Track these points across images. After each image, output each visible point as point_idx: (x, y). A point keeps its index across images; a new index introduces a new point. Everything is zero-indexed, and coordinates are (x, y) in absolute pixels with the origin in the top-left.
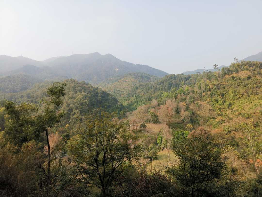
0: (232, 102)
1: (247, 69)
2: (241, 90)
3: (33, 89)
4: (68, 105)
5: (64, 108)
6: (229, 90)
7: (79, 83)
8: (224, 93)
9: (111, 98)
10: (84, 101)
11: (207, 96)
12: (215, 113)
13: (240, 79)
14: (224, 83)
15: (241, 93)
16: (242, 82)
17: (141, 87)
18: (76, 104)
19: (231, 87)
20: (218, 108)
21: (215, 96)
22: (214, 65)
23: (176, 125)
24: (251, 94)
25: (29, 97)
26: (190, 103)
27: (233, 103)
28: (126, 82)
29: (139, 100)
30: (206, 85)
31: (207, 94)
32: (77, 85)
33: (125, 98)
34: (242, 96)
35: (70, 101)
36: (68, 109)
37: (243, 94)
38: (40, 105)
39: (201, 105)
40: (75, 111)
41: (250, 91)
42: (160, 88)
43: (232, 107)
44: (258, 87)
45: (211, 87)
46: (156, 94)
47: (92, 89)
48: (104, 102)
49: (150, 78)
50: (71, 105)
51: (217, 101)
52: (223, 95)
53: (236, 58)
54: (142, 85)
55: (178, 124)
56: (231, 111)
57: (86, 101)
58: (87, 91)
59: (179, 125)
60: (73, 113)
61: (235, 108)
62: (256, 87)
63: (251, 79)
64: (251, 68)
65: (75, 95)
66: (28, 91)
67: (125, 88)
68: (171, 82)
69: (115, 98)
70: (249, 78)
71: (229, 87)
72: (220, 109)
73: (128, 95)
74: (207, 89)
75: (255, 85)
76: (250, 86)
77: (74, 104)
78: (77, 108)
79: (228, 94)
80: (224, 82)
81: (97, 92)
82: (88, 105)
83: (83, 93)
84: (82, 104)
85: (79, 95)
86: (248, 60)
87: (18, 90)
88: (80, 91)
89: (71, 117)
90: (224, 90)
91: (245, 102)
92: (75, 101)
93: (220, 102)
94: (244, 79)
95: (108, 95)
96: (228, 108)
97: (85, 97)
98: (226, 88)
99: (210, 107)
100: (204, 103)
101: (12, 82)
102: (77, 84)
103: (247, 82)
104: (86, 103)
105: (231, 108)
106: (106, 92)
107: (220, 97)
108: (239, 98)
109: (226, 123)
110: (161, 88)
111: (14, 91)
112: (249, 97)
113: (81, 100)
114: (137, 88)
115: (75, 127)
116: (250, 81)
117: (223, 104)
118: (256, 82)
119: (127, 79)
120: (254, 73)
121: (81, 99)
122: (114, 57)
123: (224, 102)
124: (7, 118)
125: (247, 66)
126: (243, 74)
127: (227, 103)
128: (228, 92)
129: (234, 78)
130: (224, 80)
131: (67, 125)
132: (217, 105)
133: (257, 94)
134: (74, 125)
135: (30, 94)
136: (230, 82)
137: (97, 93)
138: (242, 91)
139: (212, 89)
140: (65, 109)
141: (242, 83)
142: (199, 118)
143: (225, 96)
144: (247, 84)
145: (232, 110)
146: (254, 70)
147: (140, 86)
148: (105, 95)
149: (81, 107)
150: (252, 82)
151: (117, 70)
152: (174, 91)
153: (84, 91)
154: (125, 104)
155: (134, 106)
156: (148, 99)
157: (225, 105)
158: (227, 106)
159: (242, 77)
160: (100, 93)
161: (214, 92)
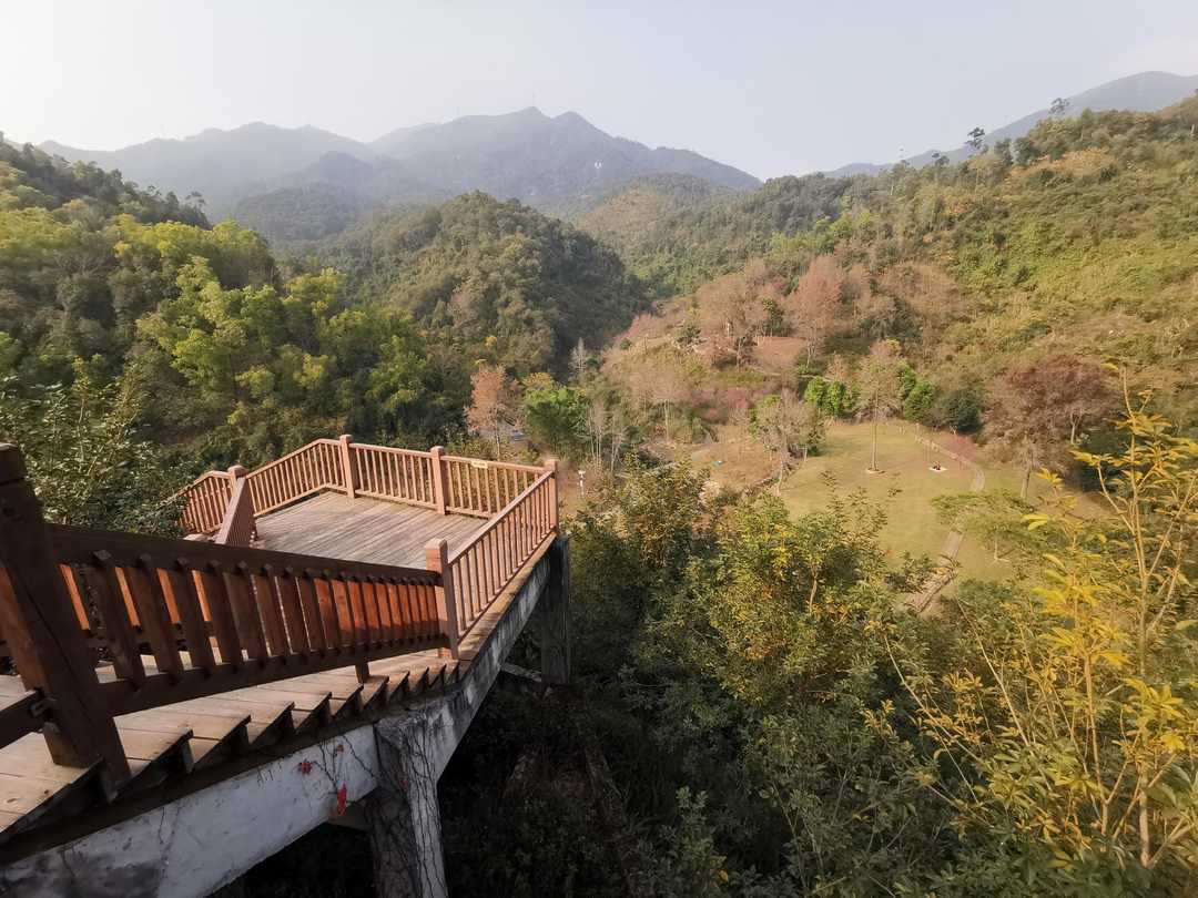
0: (1030, 264)
1: (1102, 142)
2: (1072, 220)
3: (361, 228)
4: (485, 275)
5: (475, 282)
6: (1022, 223)
7: (502, 206)
8: (1006, 231)
9: (604, 254)
10: (529, 263)
11: (940, 243)
12: (971, 302)
13: (1069, 180)
14: (1007, 197)
15: (1068, 233)
16: (1079, 190)
17: (687, 220)
18: (507, 272)
19: (1033, 210)
20: (979, 287)
21: (972, 243)
22: (972, 130)
23: (842, 340)
24: (1109, 234)
25: (355, 253)
26: (879, 270)
27: (1035, 269)
28: (633, 204)
29: (683, 261)
30: (940, 206)
31: (939, 238)
32: (498, 211)
33: (636, 257)
34: (1071, 243)
35: (486, 262)
36: (486, 286)
37: (1076, 236)
38: (392, 276)
39: (917, 276)
40: (505, 294)
41: (1106, 222)
42: (750, 221)
43: (1029, 283)
44: (1136, 207)
45: (958, 211)
46: (740, 243)
47: (544, 225)
48: (582, 269)
49: (708, 193)
50: (493, 275)
51: (978, 260)
52: (1000, 240)
53: (1059, 99)
54: (690, 212)
55: (848, 336)
56: (1026, 294)
57: (536, 262)
58: (529, 229)
59: (851, 340)
60: (502, 299)
61: (1043, 287)
62: (1131, 210)
63: (1114, 179)
64: (1118, 137)
65: (496, 242)
66: (349, 234)
67: (631, 225)
68: (787, 203)
69: (615, 254)
70: (1107, 175)
71: (1024, 211)
72: (987, 289)
73: (648, 247)
74: (942, 218)
75: (1128, 202)
76: (1108, 205)
77: (501, 271)
78: (511, 284)
79: (1019, 236)
80: (1007, 193)
81: (560, 233)
82: (541, 275)
83: (519, 236)
84: (523, 272)
85: (508, 242)
86: (1106, 108)
87: (319, 232)
88: (511, 230)
89: (500, 311)
90: (1005, 221)
91: (1082, 263)
92: (501, 260)
93: (989, 264)
94: (1087, 181)
95: (592, 244)
96: (1016, 284)
97: (529, 251)
98: (1013, 216)
99: (948, 282)
100: (926, 269)
101: (298, 206)
102: (495, 208)
103: (1100, 190)
104: (533, 267)
105: (1026, 284)
106: (587, 236)
107: (992, 245)
108: (1059, 248)
109: (1053, 334)
110: (755, 222)
111: (310, 236)
112: (1097, 243)
113: (517, 260)
114: (673, 225)
115: (516, 344)
116: (1110, 186)
117: (998, 272)
118: (1133, 188)
119: (637, 195)
120: (1129, 157)
121: (518, 255)
122: (586, 123)
123: (1004, 264)
124: (321, 314)
125: (1103, 131)
126: (1081, 162)
127: (1014, 268)
128: (1019, 228)
129: (1047, 175)
130: (1006, 186)
131: (491, 339)
132: (977, 273)
133: (1131, 234)
134: (513, 339)
135: (355, 243)
136: (1029, 194)
137: (561, 238)
138: (1073, 225)
139: (961, 218)
140: (477, 286)
141: (1076, 194)
142: (917, 320)
143: (1007, 245)
144: (1095, 200)
145: (1029, 293)
146: (1130, 143)
147: (683, 216)
148: (584, 243)
149: (523, 280)
150: (1119, 189)
151: (598, 166)
152: (823, 229)
153: (522, 232)
154: (642, 273)
155: (669, 280)
156: (715, 260)
157: (1006, 276)
158: (1014, 279)
159: (1080, 173)
160: (570, 237)
161: (969, 231)
